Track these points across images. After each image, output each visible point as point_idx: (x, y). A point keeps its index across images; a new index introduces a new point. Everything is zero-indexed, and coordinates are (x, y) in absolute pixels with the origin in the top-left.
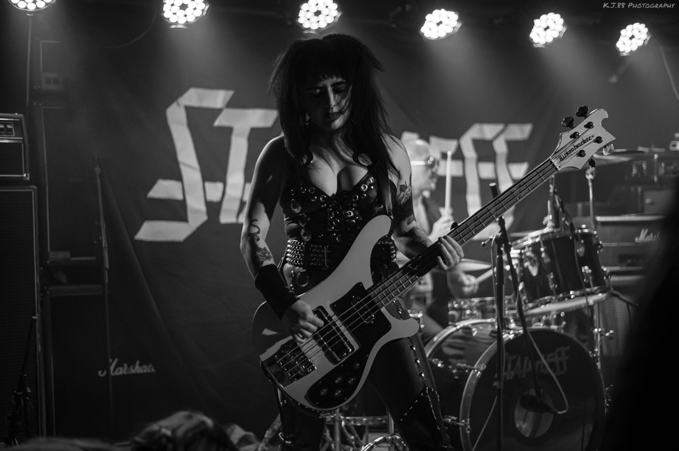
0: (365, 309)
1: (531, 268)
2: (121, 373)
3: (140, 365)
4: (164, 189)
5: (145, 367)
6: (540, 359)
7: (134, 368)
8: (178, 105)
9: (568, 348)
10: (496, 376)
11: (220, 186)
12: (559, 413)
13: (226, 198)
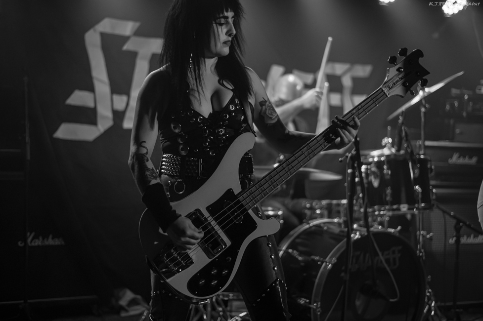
0: (235, 211)
1: (373, 180)
2: (36, 244)
3: (53, 238)
4: (79, 98)
5: (57, 240)
6: (378, 255)
7: (47, 240)
8: (95, 31)
9: (400, 248)
10: (343, 268)
11: (125, 98)
12: (391, 300)
13: (129, 108)
